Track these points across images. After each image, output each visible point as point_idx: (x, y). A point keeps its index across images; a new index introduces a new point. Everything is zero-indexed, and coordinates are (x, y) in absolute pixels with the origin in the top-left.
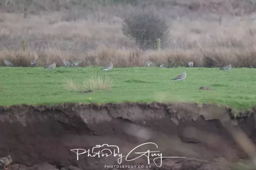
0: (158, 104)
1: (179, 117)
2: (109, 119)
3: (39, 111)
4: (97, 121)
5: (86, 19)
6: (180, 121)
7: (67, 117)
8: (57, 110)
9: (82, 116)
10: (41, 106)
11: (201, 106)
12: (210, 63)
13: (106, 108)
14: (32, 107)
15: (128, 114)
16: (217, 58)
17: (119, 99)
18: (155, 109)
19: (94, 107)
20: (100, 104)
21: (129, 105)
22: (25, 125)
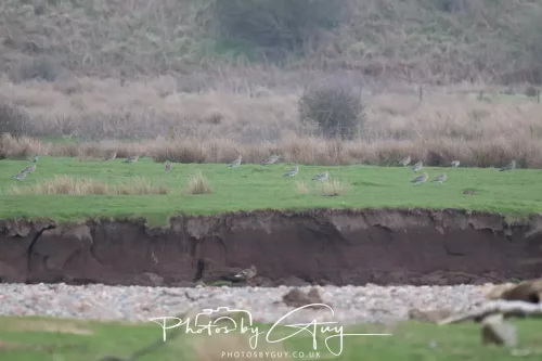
0: (422, 210)
1: (445, 226)
2: (365, 226)
3: (286, 217)
4: (352, 229)
5: (215, 89)
6: (446, 229)
7: (318, 223)
8: (307, 215)
9: (335, 223)
10: (288, 211)
11: (470, 213)
12: (436, 160)
13: (362, 214)
14: (277, 212)
15: (387, 221)
16: (446, 153)
17: (376, 204)
18: (418, 216)
19: (349, 213)
20: (355, 210)
21: (389, 211)
22: (269, 232)
